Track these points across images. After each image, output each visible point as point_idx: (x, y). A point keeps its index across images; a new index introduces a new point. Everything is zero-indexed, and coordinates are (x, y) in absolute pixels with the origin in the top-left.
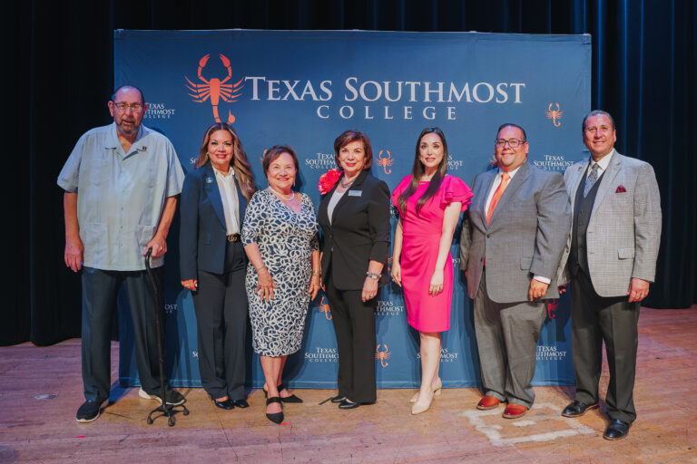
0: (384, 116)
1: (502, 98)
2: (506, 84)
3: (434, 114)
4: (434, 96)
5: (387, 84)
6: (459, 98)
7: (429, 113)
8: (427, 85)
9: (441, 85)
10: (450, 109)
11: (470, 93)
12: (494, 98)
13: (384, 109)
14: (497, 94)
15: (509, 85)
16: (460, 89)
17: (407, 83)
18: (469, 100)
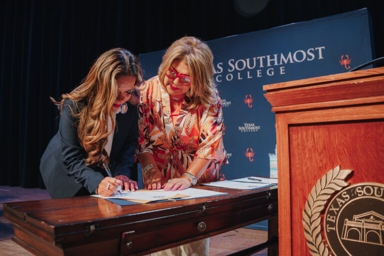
0: (247, 77)
1: (311, 57)
2: (313, 49)
3: (273, 72)
4: (272, 63)
5: (248, 60)
6: (286, 61)
7: (270, 72)
8: (268, 57)
9: (276, 56)
10: (281, 68)
11: (292, 58)
12: (306, 58)
13: (247, 73)
14: (308, 56)
15: (314, 49)
16: (286, 57)
17: (258, 58)
18: (291, 62)
